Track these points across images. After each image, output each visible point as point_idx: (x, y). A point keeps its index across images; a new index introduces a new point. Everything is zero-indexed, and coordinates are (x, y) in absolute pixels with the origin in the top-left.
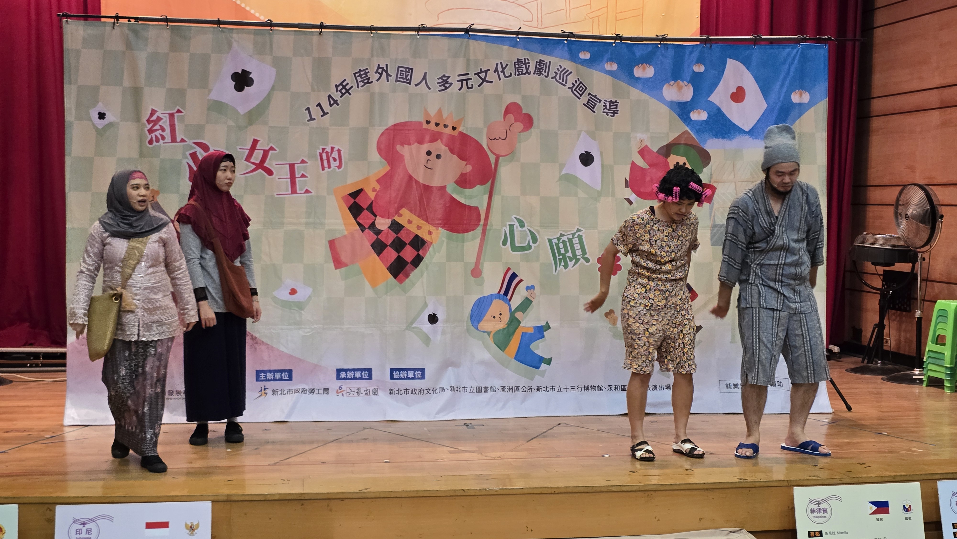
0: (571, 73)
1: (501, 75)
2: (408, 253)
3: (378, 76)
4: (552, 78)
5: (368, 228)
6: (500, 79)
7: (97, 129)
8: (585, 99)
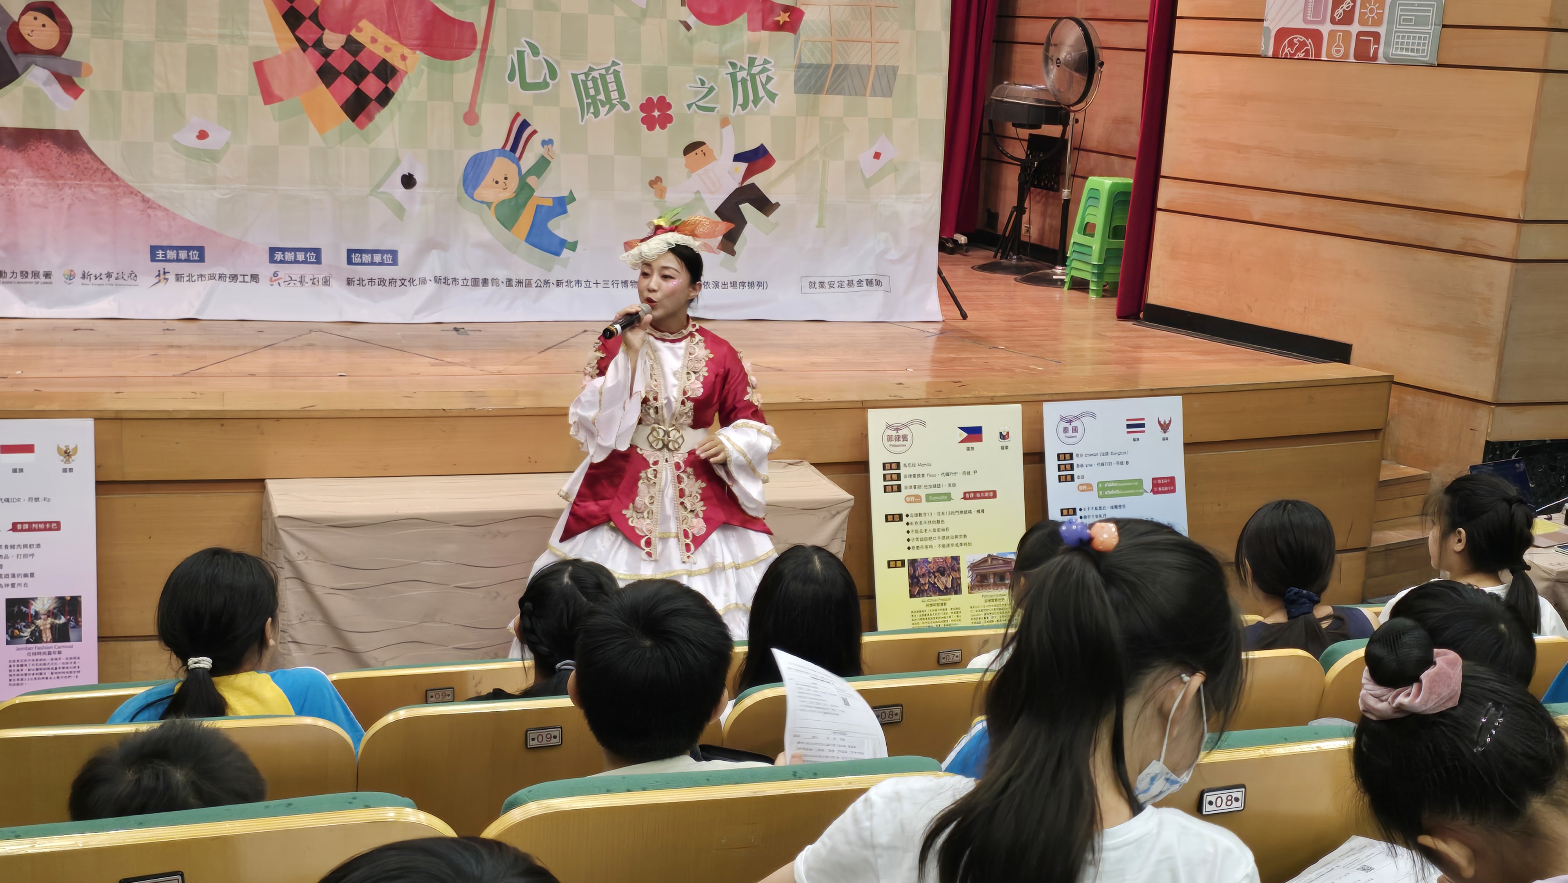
2: (372, 86)
5: (312, 46)
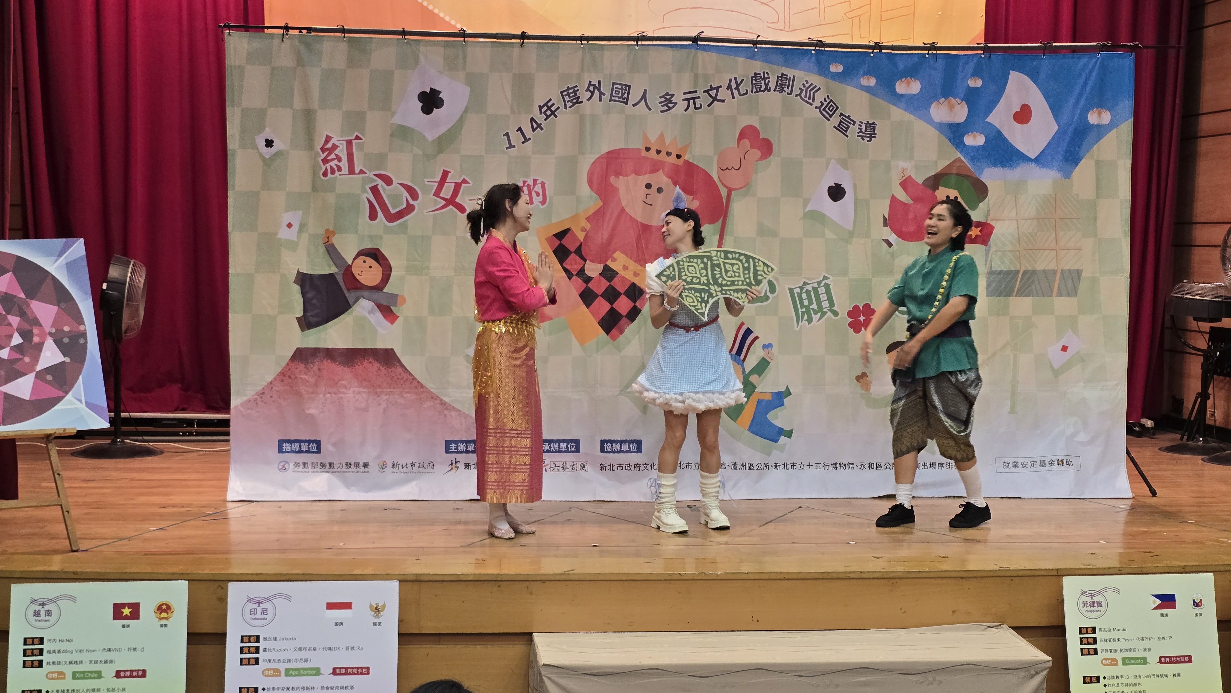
0: (819, 89)
1: (736, 92)
2: (623, 305)
3: (589, 94)
4: (797, 95)
5: (576, 275)
6: (734, 98)
7: (264, 159)
8: (835, 120)
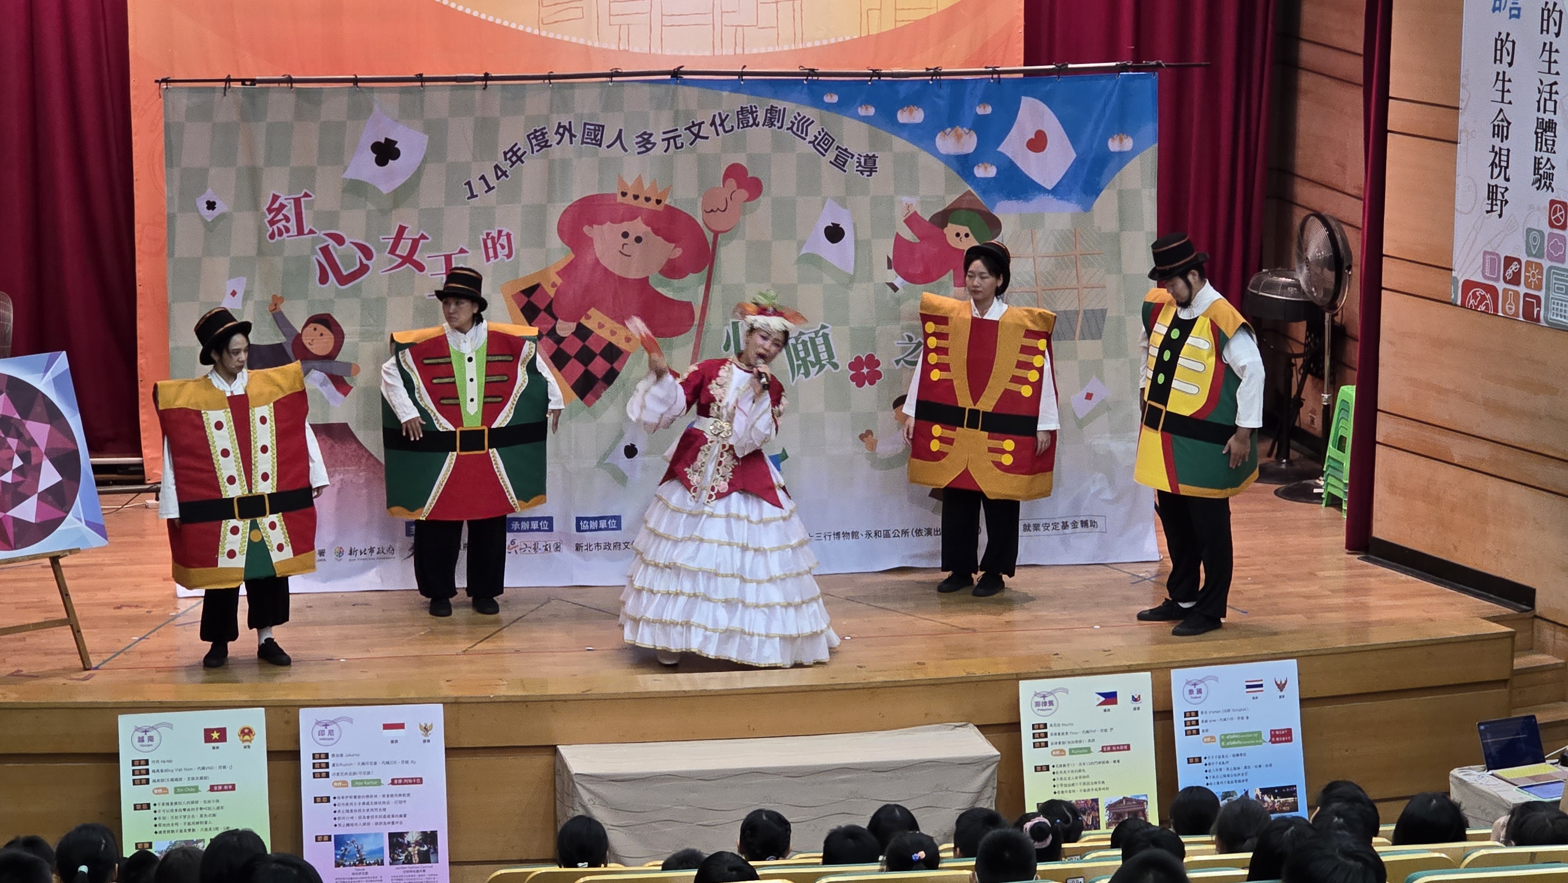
0: (813, 122)
1: (720, 129)
2: (599, 366)
3: (558, 137)
4: (788, 129)
5: (547, 334)
6: (718, 134)
